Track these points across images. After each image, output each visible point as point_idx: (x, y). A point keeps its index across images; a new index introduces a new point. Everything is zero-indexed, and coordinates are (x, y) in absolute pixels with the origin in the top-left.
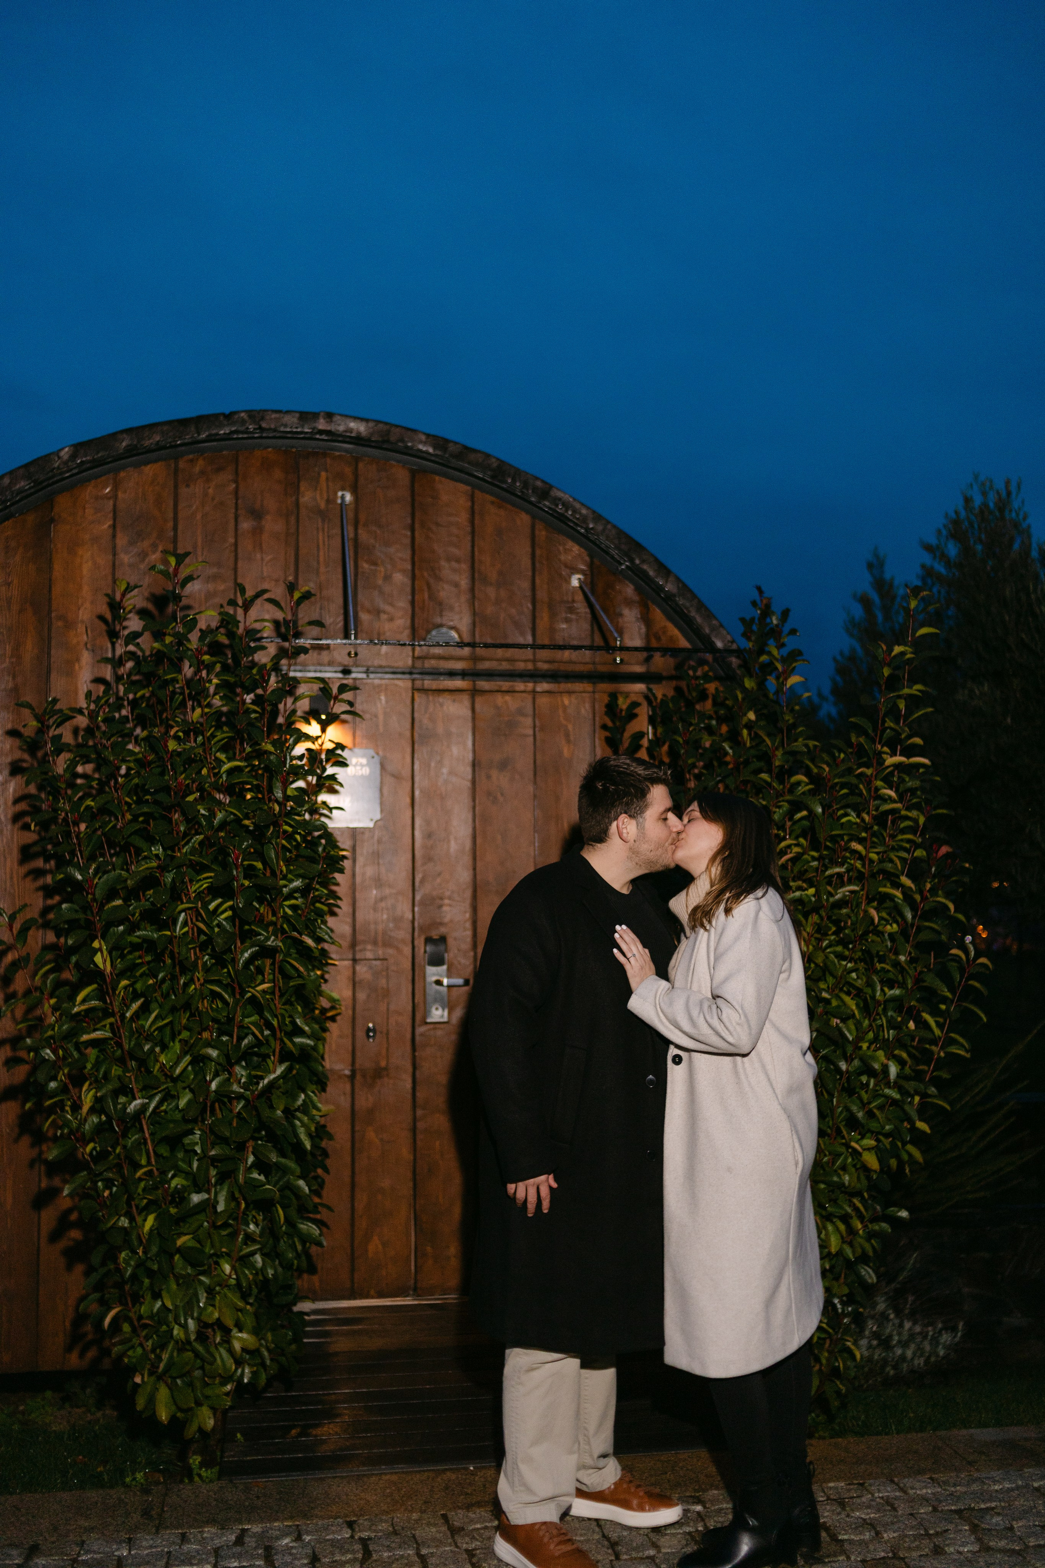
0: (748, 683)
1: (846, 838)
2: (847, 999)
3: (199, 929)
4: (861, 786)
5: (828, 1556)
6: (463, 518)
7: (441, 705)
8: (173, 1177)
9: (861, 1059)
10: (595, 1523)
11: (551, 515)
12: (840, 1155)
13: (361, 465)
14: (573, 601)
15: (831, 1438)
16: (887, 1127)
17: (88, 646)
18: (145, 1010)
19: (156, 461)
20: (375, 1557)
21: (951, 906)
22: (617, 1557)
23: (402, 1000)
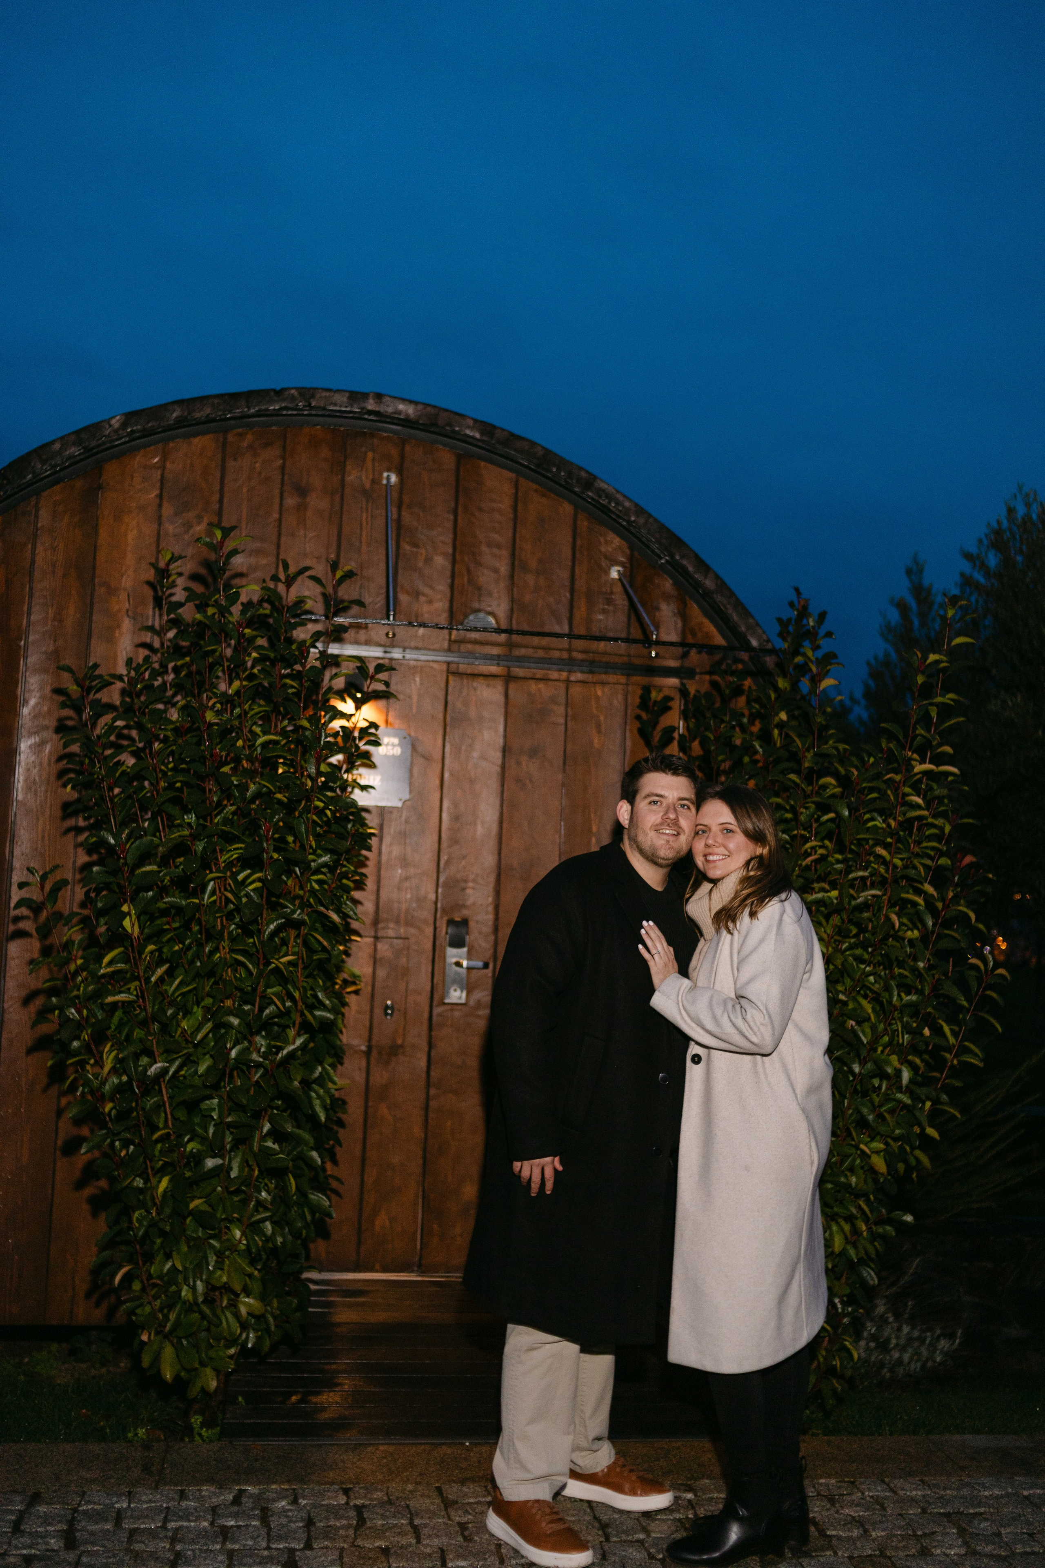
0: (782, 683)
1: (871, 842)
2: (864, 1003)
3: (227, 899)
4: (889, 792)
5: (815, 1551)
6: (506, 504)
7: (475, 689)
8: (189, 1141)
9: (875, 1063)
10: (586, 1505)
11: (594, 506)
12: (848, 1156)
13: (407, 448)
14: (612, 593)
15: (825, 1435)
16: (897, 1132)
17: (130, 613)
18: (170, 974)
19: (204, 433)
20: (369, 1524)
21: (973, 916)
22: (607, 1539)
23: (422, 980)
